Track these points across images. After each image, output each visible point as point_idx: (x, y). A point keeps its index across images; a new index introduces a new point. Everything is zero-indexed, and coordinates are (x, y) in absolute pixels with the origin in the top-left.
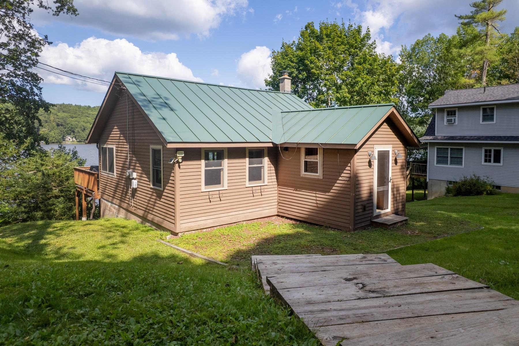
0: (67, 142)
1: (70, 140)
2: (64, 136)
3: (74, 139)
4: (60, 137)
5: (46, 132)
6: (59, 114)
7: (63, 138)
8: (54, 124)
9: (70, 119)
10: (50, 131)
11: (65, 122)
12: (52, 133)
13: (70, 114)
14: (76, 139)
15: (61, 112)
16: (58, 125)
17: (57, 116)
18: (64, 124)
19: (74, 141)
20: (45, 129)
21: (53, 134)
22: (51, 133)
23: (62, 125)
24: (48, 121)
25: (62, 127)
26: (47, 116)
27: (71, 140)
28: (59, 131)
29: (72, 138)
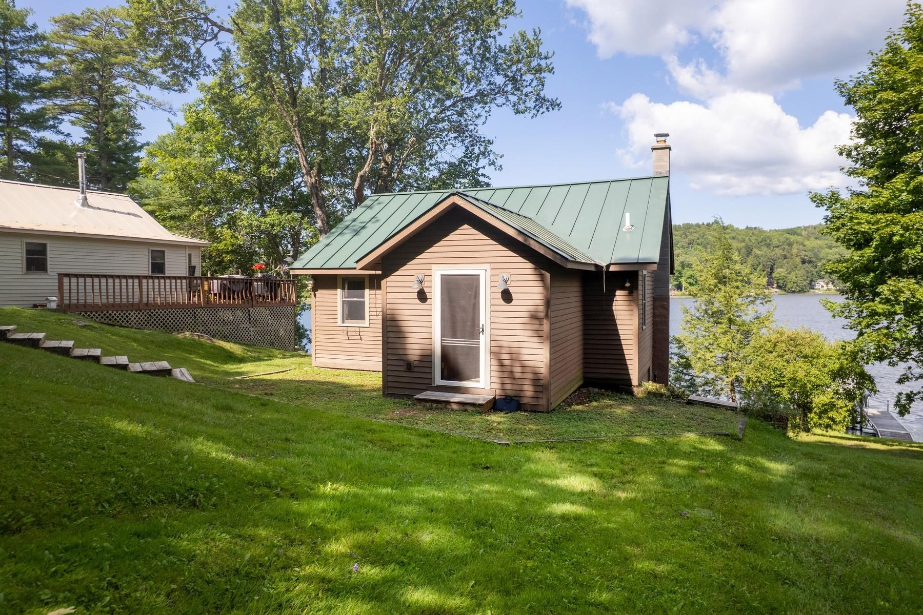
0: (817, 291)
1: (822, 287)
2: (812, 281)
3: (831, 286)
4: (805, 283)
5: (783, 274)
6: (807, 243)
7: (810, 284)
8: (798, 260)
9: (827, 250)
10: (789, 273)
11: (816, 255)
12: (792, 276)
13: (826, 242)
14: (835, 286)
15: (812, 239)
16: (804, 262)
17: (804, 246)
18: (814, 260)
19: (829, 289)
20: (781, 270)
21: (794, 278)
22: (790, 276)
23: (810, 262)
24: (788, 255)
25: (809, 266)
26: (786, 247)
27: (825, 288)
28: (804, 273)
29: (827, 284)
